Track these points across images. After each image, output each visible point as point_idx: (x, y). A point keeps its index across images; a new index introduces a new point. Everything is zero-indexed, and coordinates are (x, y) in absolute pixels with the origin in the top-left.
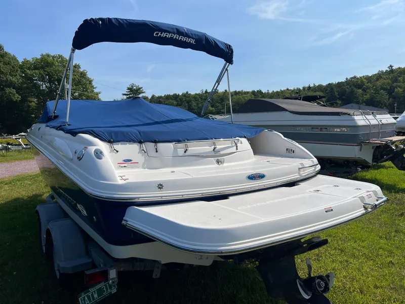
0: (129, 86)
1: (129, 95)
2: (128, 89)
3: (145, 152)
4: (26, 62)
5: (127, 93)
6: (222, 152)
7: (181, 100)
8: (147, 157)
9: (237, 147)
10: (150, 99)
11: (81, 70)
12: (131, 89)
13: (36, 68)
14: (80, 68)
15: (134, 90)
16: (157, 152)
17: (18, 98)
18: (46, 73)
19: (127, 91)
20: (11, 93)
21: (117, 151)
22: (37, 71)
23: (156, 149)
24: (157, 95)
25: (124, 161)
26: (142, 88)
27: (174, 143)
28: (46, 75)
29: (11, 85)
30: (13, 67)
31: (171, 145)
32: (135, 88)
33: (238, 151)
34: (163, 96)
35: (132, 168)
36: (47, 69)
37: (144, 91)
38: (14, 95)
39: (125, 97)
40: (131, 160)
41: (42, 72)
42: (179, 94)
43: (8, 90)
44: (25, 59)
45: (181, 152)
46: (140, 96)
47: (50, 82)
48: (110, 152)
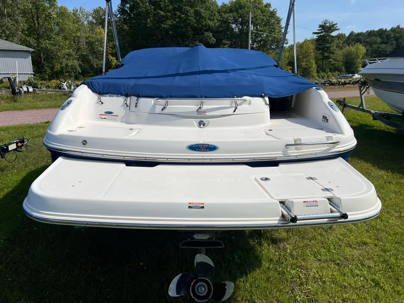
0: (321, 24)
1: (320, 33)
2: (320, 26)
3: (127, 106)
4: (224, 6)
5: (318, 31)
6: (207, 114)
7: (388, 36)
8: (128, 111)
9: (236, 108)
10: (348, 37)
11: (271, 9)
12: (322, 27)
13: (231, 11)
14: (270, 7)
15: (327, 27)
16: (136, 106)
17: (213, 41)
18: (239, 15)
19: (319, 29)
20: (208, 36)
21: (102, 103)
22: (231, 14)
23: (136, 104)
24: (356, 32)
25: (106, 113)
26: (336, 24)
27: (156, 99)
28: (239, 17)
29: (209, 29)
30: (212, 12)
31: (152, 101)
32: (328, 24)
33: (235, 113)
34: (365, 32)
35: (111, 120)
36: (240, 12)
37: (338, 28)
38: (211, 38)
39: (315, 36)
40: (112, 113)
41: (235, 14)
42: (386, 29)
43: (206, 34)
44: (223, 3)
45: (158, 109)
46: (334, 34)
47: (242, 24)
48: (96, 104)
